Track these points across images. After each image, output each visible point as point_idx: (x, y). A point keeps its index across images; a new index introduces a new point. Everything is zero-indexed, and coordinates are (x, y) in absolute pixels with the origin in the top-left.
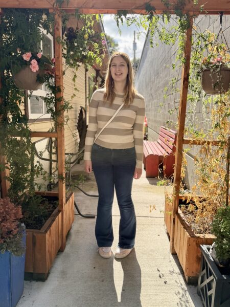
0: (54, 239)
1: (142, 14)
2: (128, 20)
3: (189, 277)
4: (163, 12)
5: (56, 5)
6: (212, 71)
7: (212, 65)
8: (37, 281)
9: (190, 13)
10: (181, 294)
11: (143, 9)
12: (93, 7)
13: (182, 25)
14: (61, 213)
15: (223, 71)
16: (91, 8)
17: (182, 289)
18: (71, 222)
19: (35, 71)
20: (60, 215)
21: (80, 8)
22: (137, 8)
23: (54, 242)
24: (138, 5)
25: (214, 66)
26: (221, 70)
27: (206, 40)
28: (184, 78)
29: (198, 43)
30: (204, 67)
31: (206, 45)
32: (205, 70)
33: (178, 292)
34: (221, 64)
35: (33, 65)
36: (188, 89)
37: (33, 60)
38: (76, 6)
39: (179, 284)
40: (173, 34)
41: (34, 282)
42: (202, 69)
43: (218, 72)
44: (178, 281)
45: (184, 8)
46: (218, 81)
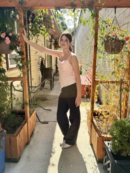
0: (23, 139)
1: (69, 9)
2: (61, 12)
3: (99, 159)
4: (81, 7)
5: (19, 5)
6: (110, 41)
7: (110, 38)
8: (13, 163)
9: (97, 8)
10: (94, 169)
11: (70, 6)
12: (40, 5)
13: (92, 15)
14: (26, 123)
15: (117, 42)
16: (39, 6)
17: (95, 166)
18: (34, 127)
19: (8, 44)
20: (26, 124)
21: (33, 6)
22: (66, 6)
23: (23, 140)
24: (66, 4)
25: (111, 39)
26: (115, 41)
27: (106, 24)
28: (95, 46)
29: (102, 25)
30: (106, 39)
31: (107, 26)
32: (106, 41)
33: (93, 168)
34: (115, 37)
35: (7, 40)
36: (97, 52)
37: (6, 37)
38: (30, 5)
39: (94, 163)
40: (87, 20)
41: (11, 163)
42: (104, 40)
43: (113, 42)
44: (93, 161)
45: (93, 5)
46: (113, 47)
